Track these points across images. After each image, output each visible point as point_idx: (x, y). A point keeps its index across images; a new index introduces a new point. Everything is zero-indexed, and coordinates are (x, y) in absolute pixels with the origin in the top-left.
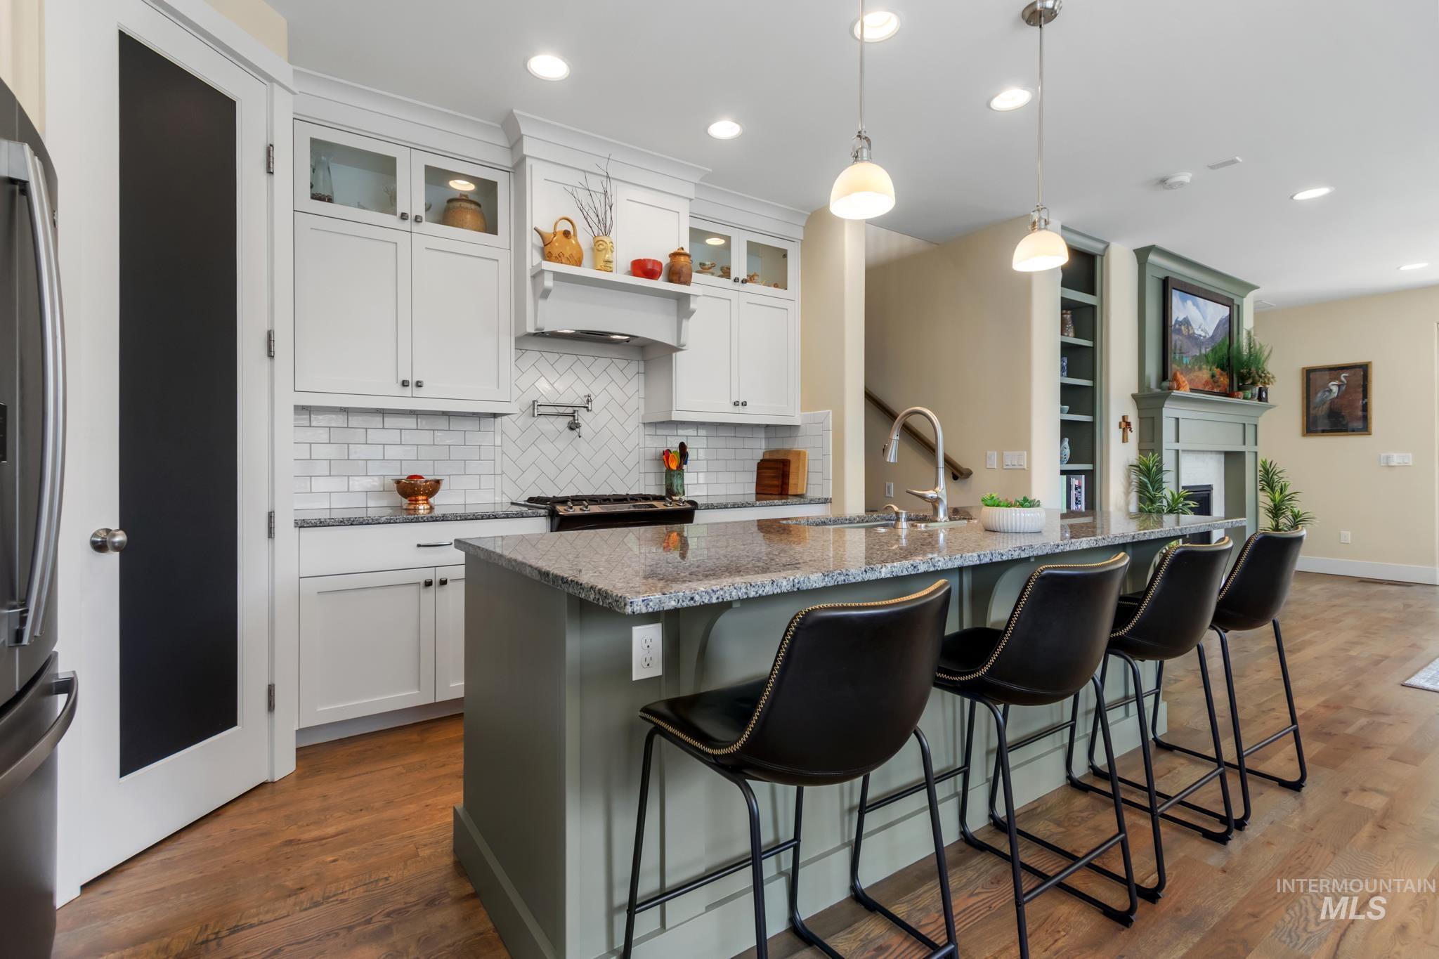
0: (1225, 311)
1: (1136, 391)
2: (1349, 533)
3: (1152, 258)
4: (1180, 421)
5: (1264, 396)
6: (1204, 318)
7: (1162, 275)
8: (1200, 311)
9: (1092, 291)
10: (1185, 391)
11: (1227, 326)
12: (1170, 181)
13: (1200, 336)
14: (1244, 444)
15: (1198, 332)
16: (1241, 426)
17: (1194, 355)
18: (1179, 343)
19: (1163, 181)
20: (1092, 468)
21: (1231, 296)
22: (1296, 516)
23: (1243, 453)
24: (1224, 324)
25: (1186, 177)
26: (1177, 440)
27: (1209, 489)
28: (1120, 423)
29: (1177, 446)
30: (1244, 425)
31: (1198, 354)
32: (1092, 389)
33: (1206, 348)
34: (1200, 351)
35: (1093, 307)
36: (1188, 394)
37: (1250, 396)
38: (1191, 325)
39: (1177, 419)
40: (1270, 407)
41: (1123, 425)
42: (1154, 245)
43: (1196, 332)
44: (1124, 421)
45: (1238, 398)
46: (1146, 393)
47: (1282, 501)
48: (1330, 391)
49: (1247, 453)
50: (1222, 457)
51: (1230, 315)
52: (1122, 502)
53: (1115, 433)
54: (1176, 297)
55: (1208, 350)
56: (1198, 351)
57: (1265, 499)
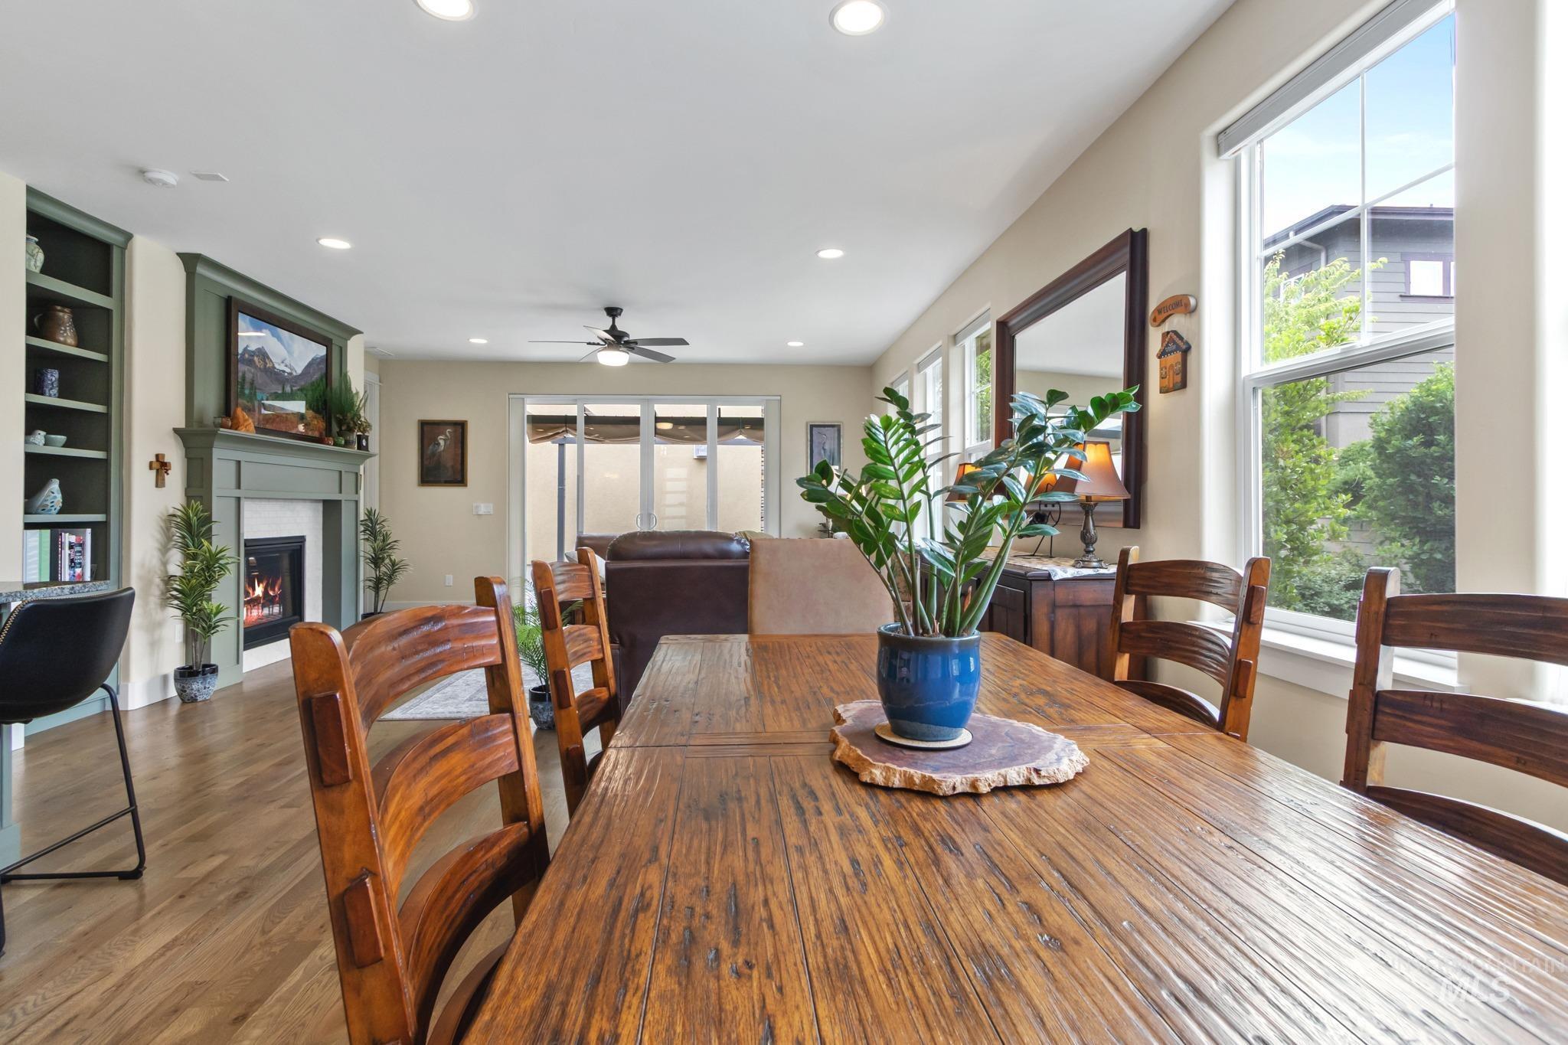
0: (321, 351)
1: (181, 424)
2: (451, 576)
3: (201, 270)
4: (242, 464)
5: (364, 444)
6: (290, 353)
7: (224, 294)
8: (283, 344)
9: (106, 291)
10: (248, 431)
11: (323, 366)
12: (150, 175)
13: (284, 372)
14: (340, 492)
15: (280, 367)
16: (337, 475)
17: (273, 391)
18: (249, 376)
19: (142, 172)
20: (104, 520)
21: (331, 336)
22: (393, 564)
23: (339, 502)
24: (319, 363)
25: (170, 178)
26: (239, 486)
27: (301, 540)
28: (151, 463)
29: (237, 493)
30: (341, 472)
31: (280, 392)
32: (106, 417)
33: (291, 387)
34: (283, 388)
35: (108, 312)
36: (252, 434)
37: (343, 442)
38: (268, 358)
39: (239, 463)
40: (371, 456)
41: (156, 465)
42: (200, 255)
43: (277, 366)
44: (157, 460)
45: (328, 444)
46: (195, 427)
47: (382, 549)
48: (439, 444)
49: (343, 502)
50: (320, 506)
51: (327, 355)
52: (153, 560)
53: (141, 476)
54: (243, 321)
55: (294, 388)
56: (280, 388)
57: (366, 548)
